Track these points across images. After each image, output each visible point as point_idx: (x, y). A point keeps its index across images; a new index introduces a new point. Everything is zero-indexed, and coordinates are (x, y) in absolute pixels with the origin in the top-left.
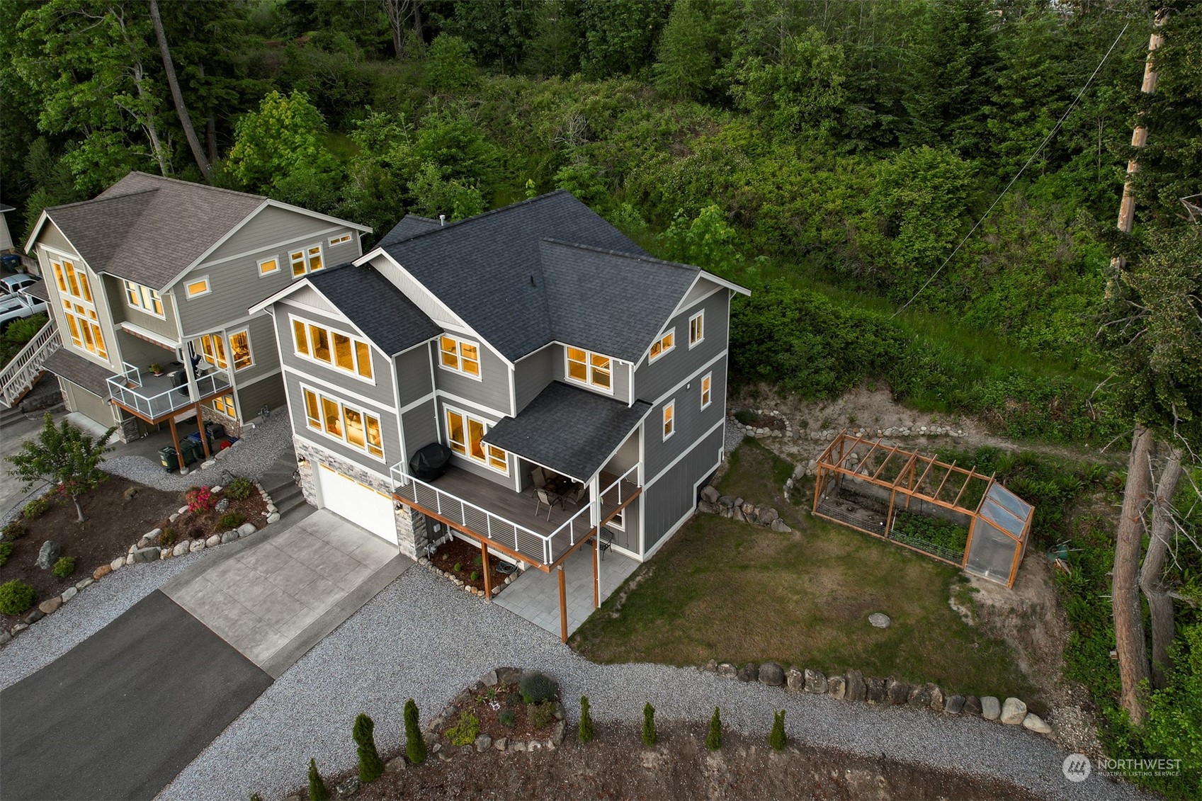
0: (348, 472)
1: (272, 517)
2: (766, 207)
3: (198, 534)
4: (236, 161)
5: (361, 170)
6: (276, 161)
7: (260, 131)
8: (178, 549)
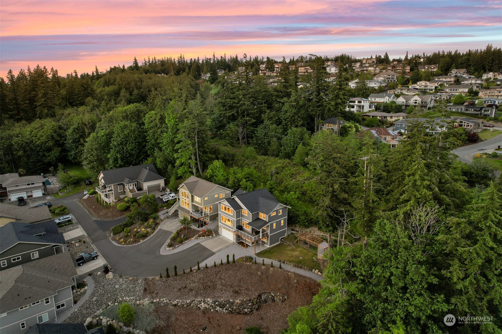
0: (227, 229)
1: (214, 235)
2: (308, 192)
3: (204, 236)
4: (208, 173)
5: (231, 178)
6: (215, 174)
7: (213, 168)
8: (201, 238)
